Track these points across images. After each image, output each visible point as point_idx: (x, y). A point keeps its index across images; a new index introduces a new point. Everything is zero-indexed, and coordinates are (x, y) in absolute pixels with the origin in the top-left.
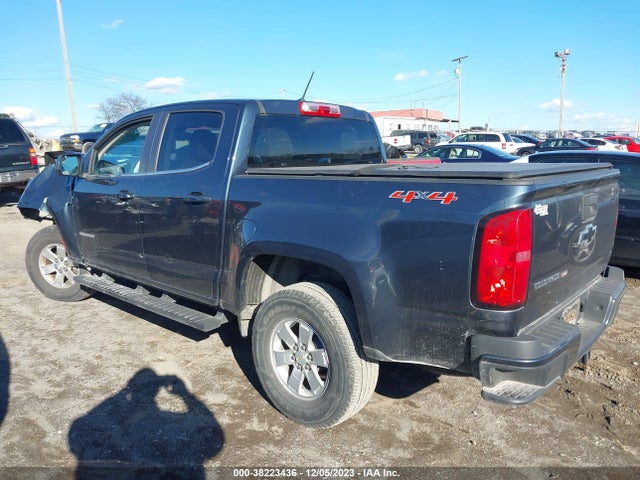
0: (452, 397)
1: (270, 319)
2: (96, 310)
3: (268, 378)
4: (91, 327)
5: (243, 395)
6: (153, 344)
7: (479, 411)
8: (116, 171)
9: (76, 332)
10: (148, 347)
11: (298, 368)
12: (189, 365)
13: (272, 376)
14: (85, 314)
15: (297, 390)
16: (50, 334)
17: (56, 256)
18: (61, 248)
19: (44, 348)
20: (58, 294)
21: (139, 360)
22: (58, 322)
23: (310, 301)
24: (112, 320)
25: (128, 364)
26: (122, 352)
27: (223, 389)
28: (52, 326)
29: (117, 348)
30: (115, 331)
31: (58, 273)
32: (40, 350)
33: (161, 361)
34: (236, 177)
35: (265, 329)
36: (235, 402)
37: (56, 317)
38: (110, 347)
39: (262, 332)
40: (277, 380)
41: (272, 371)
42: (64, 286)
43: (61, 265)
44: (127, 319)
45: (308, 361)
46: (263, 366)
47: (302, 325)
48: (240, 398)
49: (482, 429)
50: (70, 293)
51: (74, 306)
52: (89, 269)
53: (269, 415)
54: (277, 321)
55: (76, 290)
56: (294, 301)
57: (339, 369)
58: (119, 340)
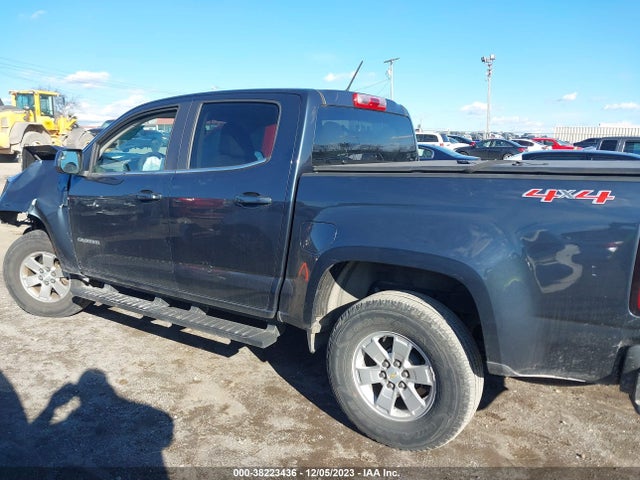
0: (531, 406)
1: (355, 334)
2: (95, 326)
3: (351, 399)
4: (97, 345)
5: (310, 418)
6: (179, 363)
7: (567, 420)
8: (119, 168)
9: (83, 352)
10: (174, 366)
11: (388, 386)
12: (232, 385)
13: (355, 396)
14: (83, 331)
15: (388, 412)
16: (51, 357)
17: (41, 266)
18: (49, 257)
19: (52, 374)
20: (44, 310)
21: (172, 383)
22: (54, 341)
23: (413, 313)
24: (119, 337)
25: (162, 388)
26: (147, 374)
27: (284, 411)
28: (48, 347)
29: (139, 370)
30: (128, 350)
31: (43, 285)
32: (48, 377)
33: (197, 382)
34: (304, 175)
35: (347, 344)
36: (305, 426)
37: (49, 336)
38: (130, 369)
39: (344, 348)
40: (361, 400)
41: (355, 390)
42: (51, 300)
43: (48, 276)
44: (134, 335)
45: (403, 379)
46: (344, 385)
47: (397, 339)
48: (309, 421)
49: (580, 439)
50: (60, 308)
51: (65, 323)
52: (87, 280)
53: (350, 440)
54: (363, 335)
55: (67, 304)
56: (391, 313)
57: (452, 387)
58: (137, 360)
